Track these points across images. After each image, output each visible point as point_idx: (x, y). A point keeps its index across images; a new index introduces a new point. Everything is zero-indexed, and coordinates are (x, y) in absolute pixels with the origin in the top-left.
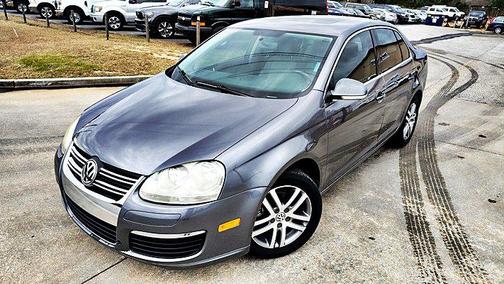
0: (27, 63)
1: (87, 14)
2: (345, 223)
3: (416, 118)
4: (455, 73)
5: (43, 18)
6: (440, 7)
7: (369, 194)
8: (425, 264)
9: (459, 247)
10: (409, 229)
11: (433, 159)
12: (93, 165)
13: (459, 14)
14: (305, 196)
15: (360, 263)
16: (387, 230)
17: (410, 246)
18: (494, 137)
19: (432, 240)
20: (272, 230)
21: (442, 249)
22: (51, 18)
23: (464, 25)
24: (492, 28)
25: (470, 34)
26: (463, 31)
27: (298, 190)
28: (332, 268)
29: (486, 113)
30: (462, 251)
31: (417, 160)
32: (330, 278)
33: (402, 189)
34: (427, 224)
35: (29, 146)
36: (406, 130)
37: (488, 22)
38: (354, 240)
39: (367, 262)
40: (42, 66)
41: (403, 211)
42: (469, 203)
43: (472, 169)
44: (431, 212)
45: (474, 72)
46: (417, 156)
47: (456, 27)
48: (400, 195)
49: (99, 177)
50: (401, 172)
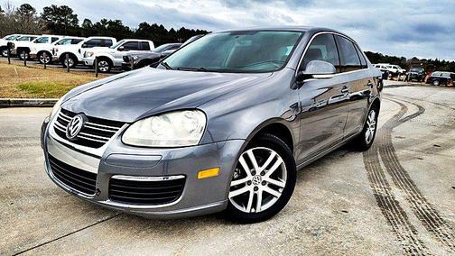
0: (23, 88)
1: (79, 60)
2: (317, 201)
3: (376, 125)
4: (404, 108)
5: (41, 63)
6: (385, 65)
7: (339, 181)
8: (400, 230)
9: (431, 220)
10: (380, 205)
11: (395, 159)
12: (79, 119)
13: (401, 71)
14: (280, 160)
15: (336, 229)
16: (359, 206)
17: (383, 217)
18: (447, 146)
19: (404, 214)
20: (248, 192)
21: (414, 220)
22: (48, 64)
23: (406, 79)
24: (431, 82)
25: (413, 85)
26: (406, 83)
27: (274, 154)
28: (308, 232)
29: (436, 132)
30: (434, 222)
31: (380, 159)
32: (307, 239)
33: (370, 178)
34: (397, 202)
35: (17, 142)
36: (367, 134)
37: (428, 76)
38: (329, 213)
39: (342, 229)
40: (36, 90)
41: (372, 193)
42: (434, 189)
43: (432, 166)
44: (399, 194)
45: (420, 107)
46: (379, 157)
47: (400, 80)
48: (368, 182)
49: (83, 129)
50: (366, 167)
